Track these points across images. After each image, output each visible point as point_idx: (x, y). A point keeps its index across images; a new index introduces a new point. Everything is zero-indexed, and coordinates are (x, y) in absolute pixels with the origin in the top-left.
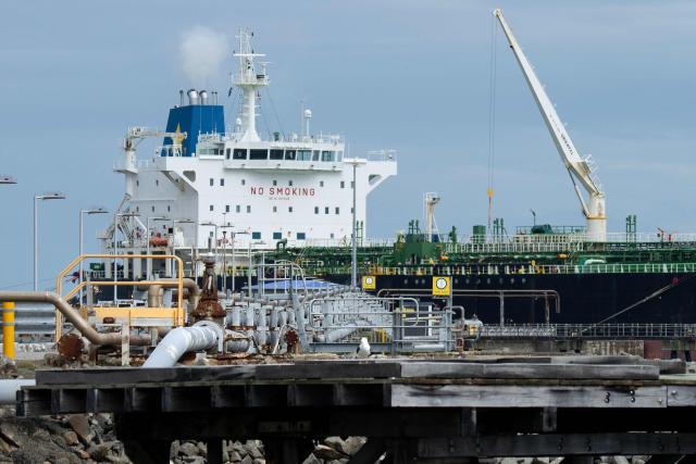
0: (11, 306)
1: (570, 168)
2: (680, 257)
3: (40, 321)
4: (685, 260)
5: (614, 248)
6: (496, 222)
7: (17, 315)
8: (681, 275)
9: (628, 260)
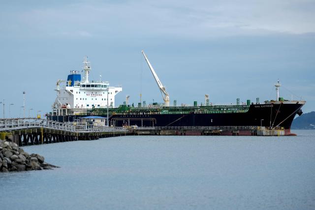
1: (160, 89)
4: (186, 111)
6: (144, 102)
8: (185, 114)
9: (174, 111)
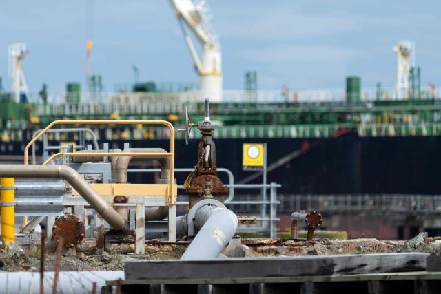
0: (10, 182)
2: (308, 119)
3: (46, 201)
4: (315, 122)
5: (231, 108)
6: (93, 79)
7: (19, 193)
8: (312, 140)
9: (248, 123)
